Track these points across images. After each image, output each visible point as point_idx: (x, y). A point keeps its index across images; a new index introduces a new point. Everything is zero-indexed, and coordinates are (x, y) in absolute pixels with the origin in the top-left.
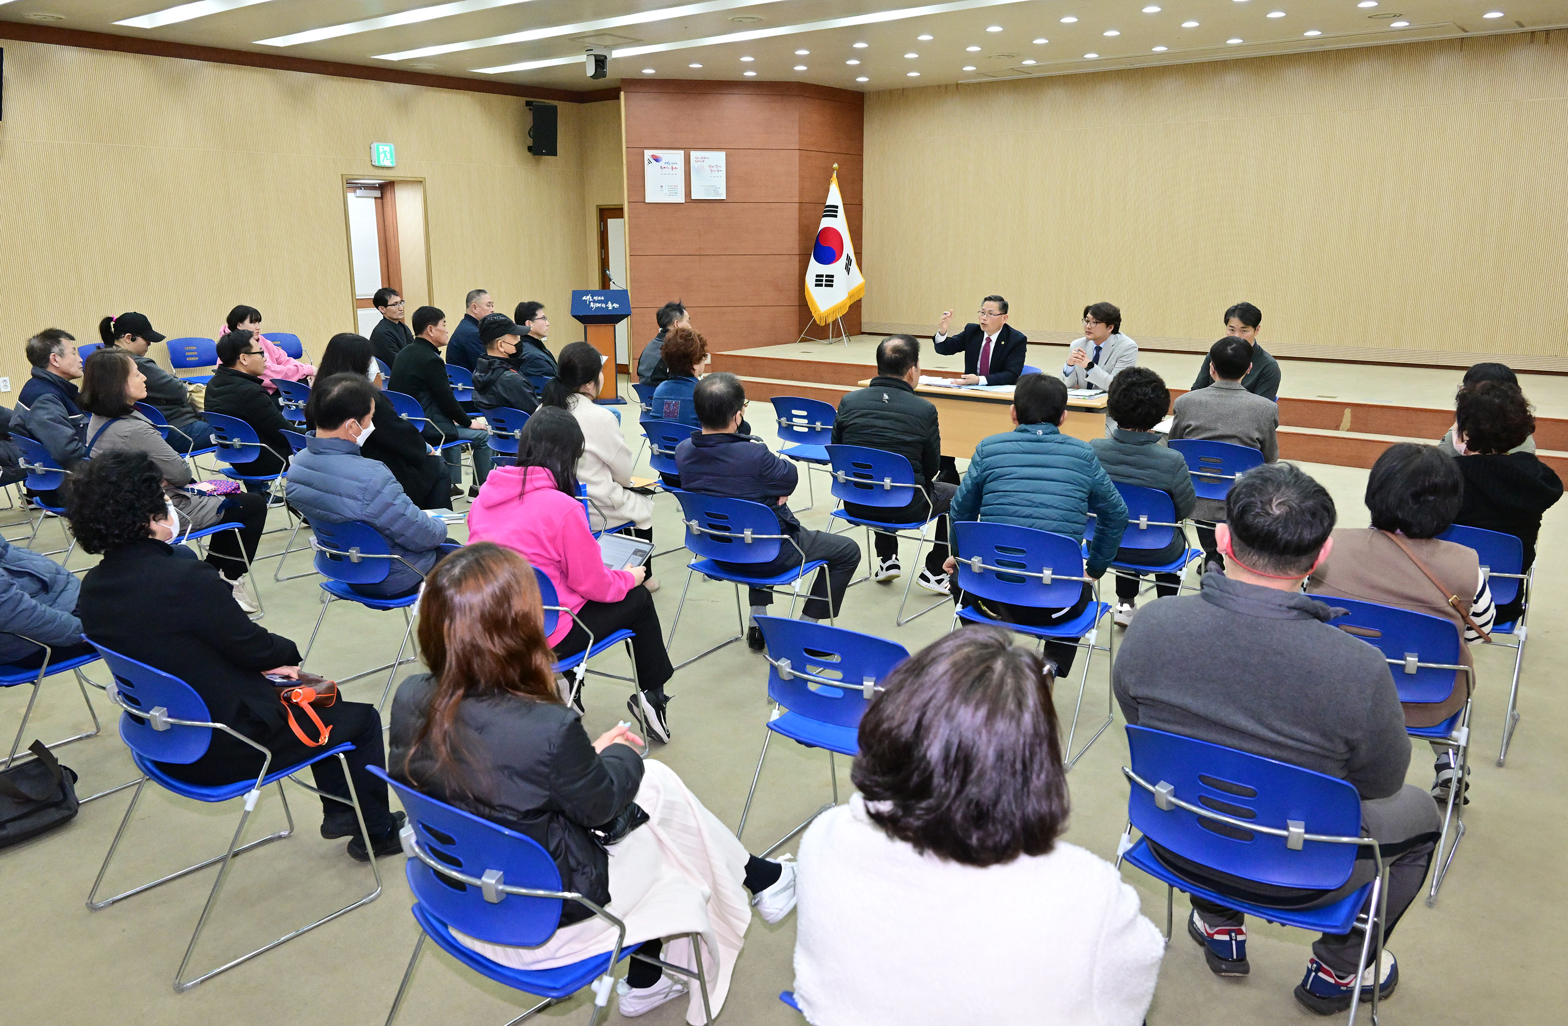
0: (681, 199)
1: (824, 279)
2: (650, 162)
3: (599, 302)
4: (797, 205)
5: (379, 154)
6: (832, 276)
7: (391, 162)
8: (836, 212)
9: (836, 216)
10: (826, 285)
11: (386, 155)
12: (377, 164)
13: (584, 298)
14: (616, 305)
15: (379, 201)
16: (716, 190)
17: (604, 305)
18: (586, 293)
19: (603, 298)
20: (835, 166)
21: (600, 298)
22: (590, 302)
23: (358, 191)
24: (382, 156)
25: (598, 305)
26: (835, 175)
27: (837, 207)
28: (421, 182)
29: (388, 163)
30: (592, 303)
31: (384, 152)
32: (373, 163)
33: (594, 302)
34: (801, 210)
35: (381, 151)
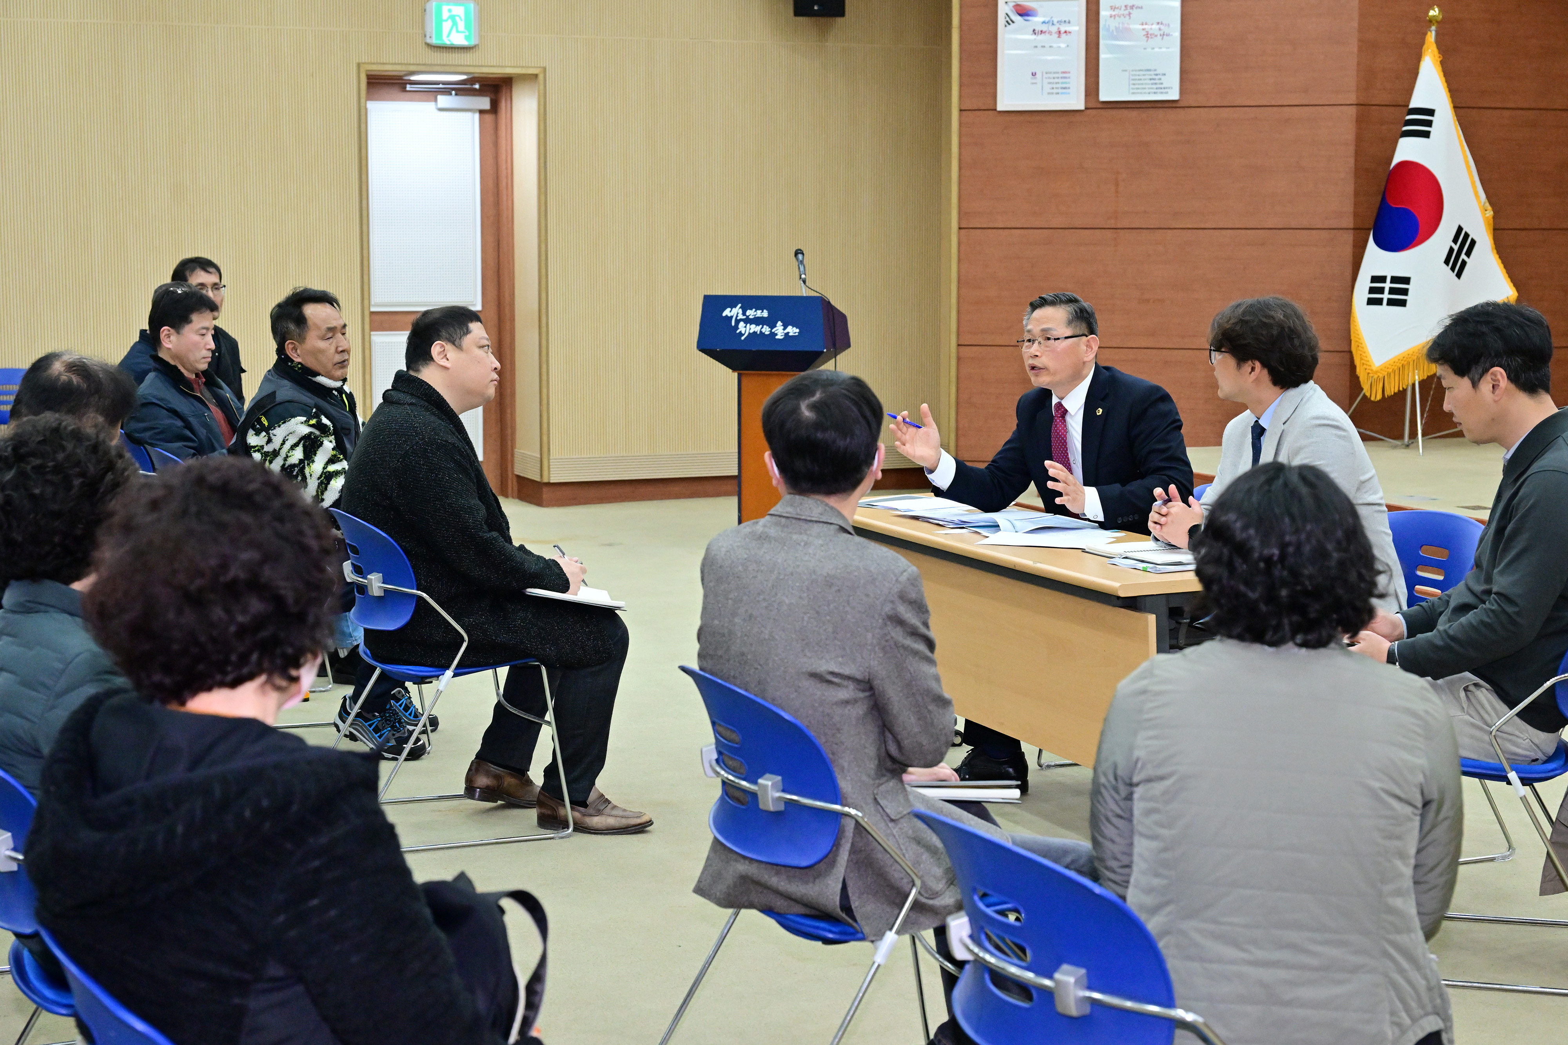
0: (1076, 101)
1: (1387, 285)
2: (1010, 22)
3: (757, 321)
4: (1352, 111)
5: (440, 21)
6: (1406, 280)
7: (466, 38)
8: (1429, 123)
9: (1426, 135)
10: (1391, 302)
11: (455, 24)
12: (435, 41)
13: (727, 312)
14: (792, 331)
15: (489, 118)
16: (1156, 77)
17: (766, 330)
18: (731, 301)
19: (765, 314)
20: (1434, 12)
21: (759, 313)
22: (738, 322)
23: (440, 98)
24: (446, 26)
25: (754, 328)
26: (1431, 37)
27: (1431, 112)
28: (536, 76)
29: (459, 40)
30: (742, 324)
31: (453, 18)
32: (428, 41)
33: (747, 321)
34: (1361, 121)
35: (445, 15)
